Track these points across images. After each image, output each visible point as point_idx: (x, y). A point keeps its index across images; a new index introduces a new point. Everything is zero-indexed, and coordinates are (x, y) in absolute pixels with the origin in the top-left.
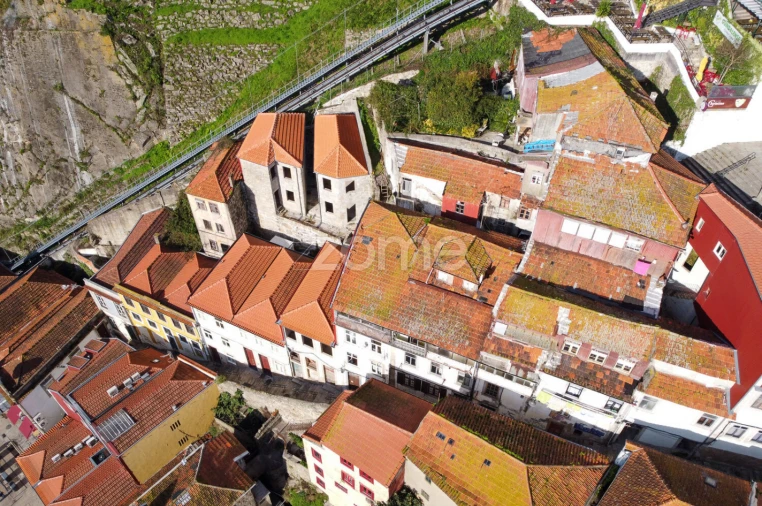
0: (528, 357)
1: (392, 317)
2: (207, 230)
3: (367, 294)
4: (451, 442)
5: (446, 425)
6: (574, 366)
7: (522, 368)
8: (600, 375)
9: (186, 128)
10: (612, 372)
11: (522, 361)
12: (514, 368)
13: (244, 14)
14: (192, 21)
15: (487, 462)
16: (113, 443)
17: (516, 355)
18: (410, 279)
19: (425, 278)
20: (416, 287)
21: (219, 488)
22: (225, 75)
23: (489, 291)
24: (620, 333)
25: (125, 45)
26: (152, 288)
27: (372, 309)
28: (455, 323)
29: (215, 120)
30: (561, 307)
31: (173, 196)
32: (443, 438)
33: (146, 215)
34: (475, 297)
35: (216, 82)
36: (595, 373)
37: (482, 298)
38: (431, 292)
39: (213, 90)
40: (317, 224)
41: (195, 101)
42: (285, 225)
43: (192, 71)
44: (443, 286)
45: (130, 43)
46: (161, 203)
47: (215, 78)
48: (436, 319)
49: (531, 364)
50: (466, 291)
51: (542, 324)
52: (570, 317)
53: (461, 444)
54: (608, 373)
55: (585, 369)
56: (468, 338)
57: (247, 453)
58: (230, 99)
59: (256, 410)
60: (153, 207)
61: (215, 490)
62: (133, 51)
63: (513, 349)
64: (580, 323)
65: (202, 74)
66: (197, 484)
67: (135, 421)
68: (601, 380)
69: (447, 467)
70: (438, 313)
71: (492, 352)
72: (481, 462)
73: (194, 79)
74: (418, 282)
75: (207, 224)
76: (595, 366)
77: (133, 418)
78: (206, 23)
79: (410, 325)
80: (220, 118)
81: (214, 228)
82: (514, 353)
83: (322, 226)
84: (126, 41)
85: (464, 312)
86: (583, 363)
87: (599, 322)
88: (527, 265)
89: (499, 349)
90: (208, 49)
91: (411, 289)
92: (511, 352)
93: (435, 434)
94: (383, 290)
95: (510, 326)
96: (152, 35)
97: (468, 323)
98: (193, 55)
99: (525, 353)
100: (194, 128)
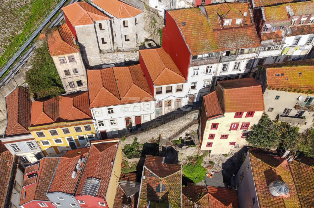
0: (278, 35)
1: (219, 47)
2: (68, 77)
3: (202, 43)
4: (282, 75)
5: (276, 70)
6: (296, 30)
7: (278, 41)
8: (305, 29)
9: (5, 42)
10: (308, 26)
11: (277, 38)
12: (275, 42)
15: (300, 74)
16: (97, 196)
17: (274, 37)
18: (214, 30)
19: (219, 27)
20: (219, 32)
21: (172, 175)
22: (18, 4)
23: (246, 21)
24: (309, 6)
26: (53, 119)
27: (209, 48)
28: (244, 38)
29: (21, 32)
30: (286, 6)
31: (22, 78)
32: (279, 75)
33: (8, 96)
34: (243, 26)
35: (14, 9)
36: (303, 29)
37: (245, 25)
38: (225, 31)
39: (14, 14)
40: (122, 50)
41: (6, 24)
42: (106, 58)
44: (228, 27)
46: (15, 85)
47: (12, 7)
48: (236, 39)
49: (281, 37)
50: (238, 25)
51: (283, 16)
52: (291, 8)
53: (287, 73)
54: (307, 27)
55: (300, 29)
56: (253, 40)
57: (164, 158)
58: (26, 17)
59: (146, 144)
60: (11, 90)
61: (171, 177)
63: (272, 35)
64: (296, 9)
66: (163, 178)
67: (100, 179)
68: (307, 30)
69: (288, 84)
70: (234, 37)
71: (266, 40)
72: (298, 75)
74: (218, 30)
75: (67, 73)
76: (302, 26)
77: (98, 178)
79: (229, 46)
80: (25, 29)
81: (72, 72)
82: (273, 36)
83: (125, 50)
85: (243, 32)
86: (298, 27)
87: (301, 6)
88: (255, 3)
89: (267, 37)
91: (218, 34)
92: (272, 36)
93: (275, 76)
94: (207, 39)
95: (271, 24)
97: (248, 35)
99: (277, 34)
100: (10, 41)
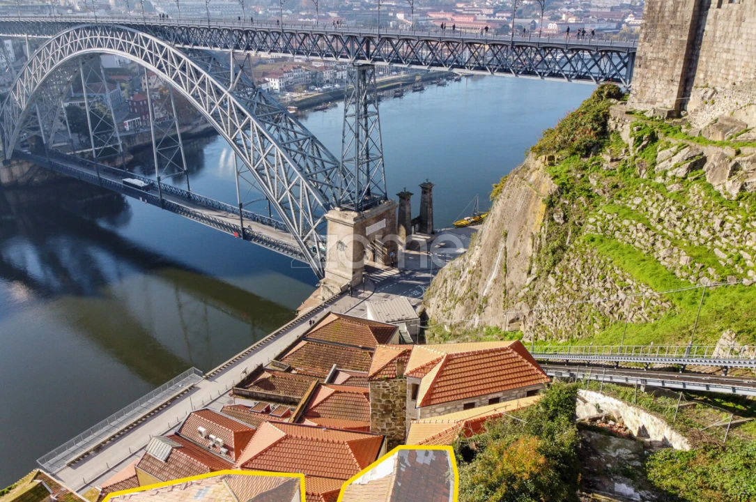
13: (676, 250)
14: (624, 231)
22: (602, 303)
25: (553, 220)
35: (590, 304)
43: (579, 277)
45: (557, 221)
62: (554, 229)
65: (584, 287)
73: (575, 287)
77: (168, 457)
78: (634, 240)
84: (555, 216)
90: (605, 263)
96: (581, 224)
98: (589, 261)
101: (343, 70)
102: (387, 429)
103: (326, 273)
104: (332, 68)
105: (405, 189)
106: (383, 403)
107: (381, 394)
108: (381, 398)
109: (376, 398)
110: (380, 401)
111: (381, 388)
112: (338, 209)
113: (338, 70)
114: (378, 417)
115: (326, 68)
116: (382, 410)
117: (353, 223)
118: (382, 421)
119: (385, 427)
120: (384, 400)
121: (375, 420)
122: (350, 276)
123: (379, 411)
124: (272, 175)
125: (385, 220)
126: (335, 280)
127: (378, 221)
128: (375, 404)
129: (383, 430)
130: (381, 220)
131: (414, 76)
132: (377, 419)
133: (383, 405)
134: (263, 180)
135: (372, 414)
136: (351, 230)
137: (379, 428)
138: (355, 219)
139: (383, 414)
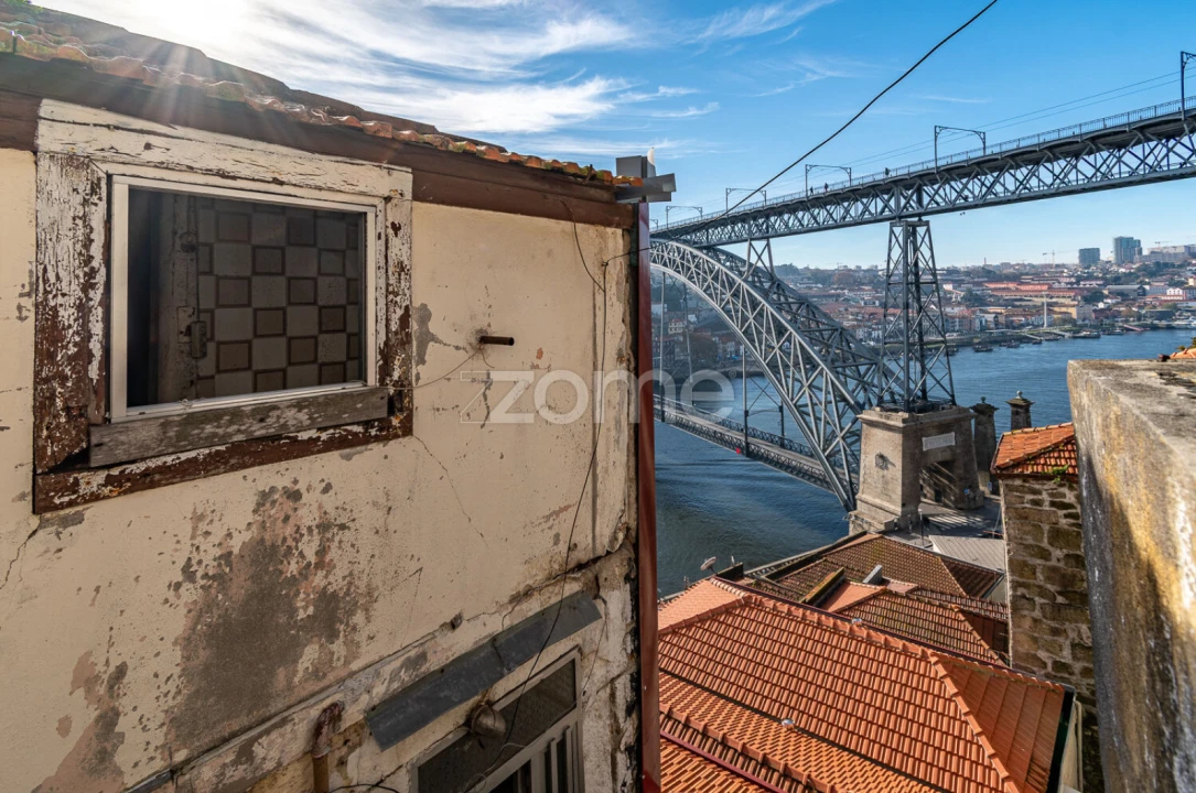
101: (878, 329)
102: (1078, 666)
103: (859, 502)
104: (865, 327)
105: (983, 399)
106: (1053, 563)
107: (1046, 527)
108: (1045, 544)
109: (1030, 540)
110: (1045, 555)
111: (1046, 507)
112: (878, 409)
113: (874, 329)
114: (1037, 614)
115: (859, 326)
116: (1051, 588)
117: (901, 425)
118: (1055, 632)
119: (1066, 655)
120: (1057, 553)
121: (1027, 623)
122: (899, 510)
123: (1042, 592)
124: (817, 415)
125: (953, 434)
126: (873, 514)
127: (942, 433)
128: (1025, 564)
129: (1059, 666)
130: (947, 432)
131: (972, 338)
132: (1035, 621)
133: (1054, 569)
134: (804, 420)
135: (1015, 598)
136: (898, 438)
137: (1042, 654)
138: (904, 421)
139: (1057, 608)
